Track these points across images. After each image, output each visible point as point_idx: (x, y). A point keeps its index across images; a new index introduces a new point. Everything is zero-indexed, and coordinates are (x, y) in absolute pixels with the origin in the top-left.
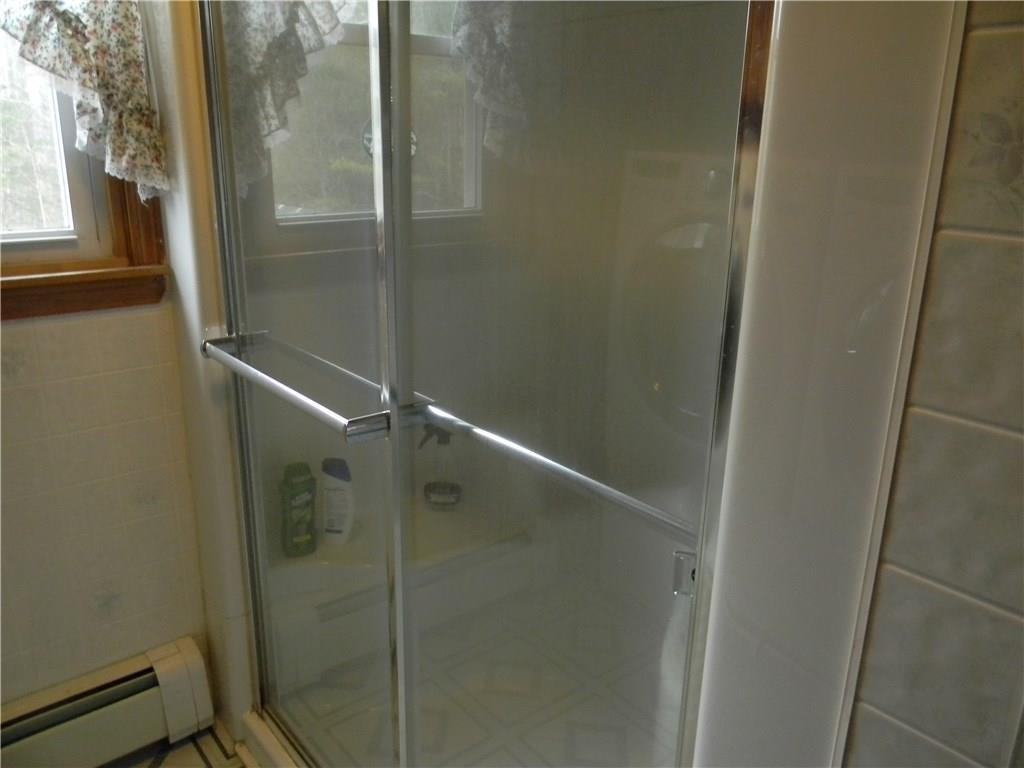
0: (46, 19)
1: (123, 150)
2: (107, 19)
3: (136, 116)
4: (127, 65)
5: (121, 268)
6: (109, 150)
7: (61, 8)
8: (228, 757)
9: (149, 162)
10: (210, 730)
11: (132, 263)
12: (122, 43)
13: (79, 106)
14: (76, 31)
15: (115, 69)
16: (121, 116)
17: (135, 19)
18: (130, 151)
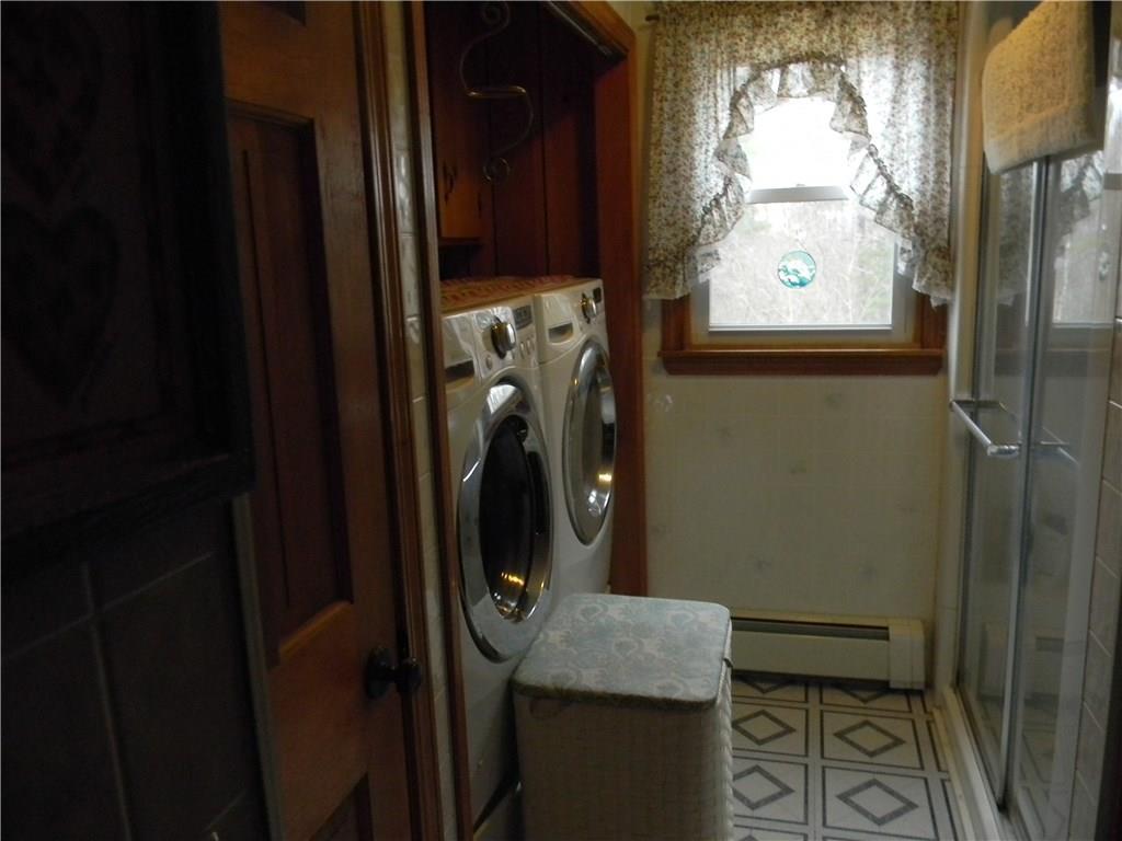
0: (891, 199)
1: (924, 274)
2: (928, 194)
3: (936, 253)
4: (935, 222)
5: (916, 350)
6: (916, 275)
7: (899, 192)
8: (925, 711)
9: (938, 281)
10: (920, 693)
11: (923, 347)
12: (934, 208)
13: (902, 249)
14: (906, 204)
15: (928, 224)
16: (927, 253)
17: (945, 192)
18: (928, 275)
